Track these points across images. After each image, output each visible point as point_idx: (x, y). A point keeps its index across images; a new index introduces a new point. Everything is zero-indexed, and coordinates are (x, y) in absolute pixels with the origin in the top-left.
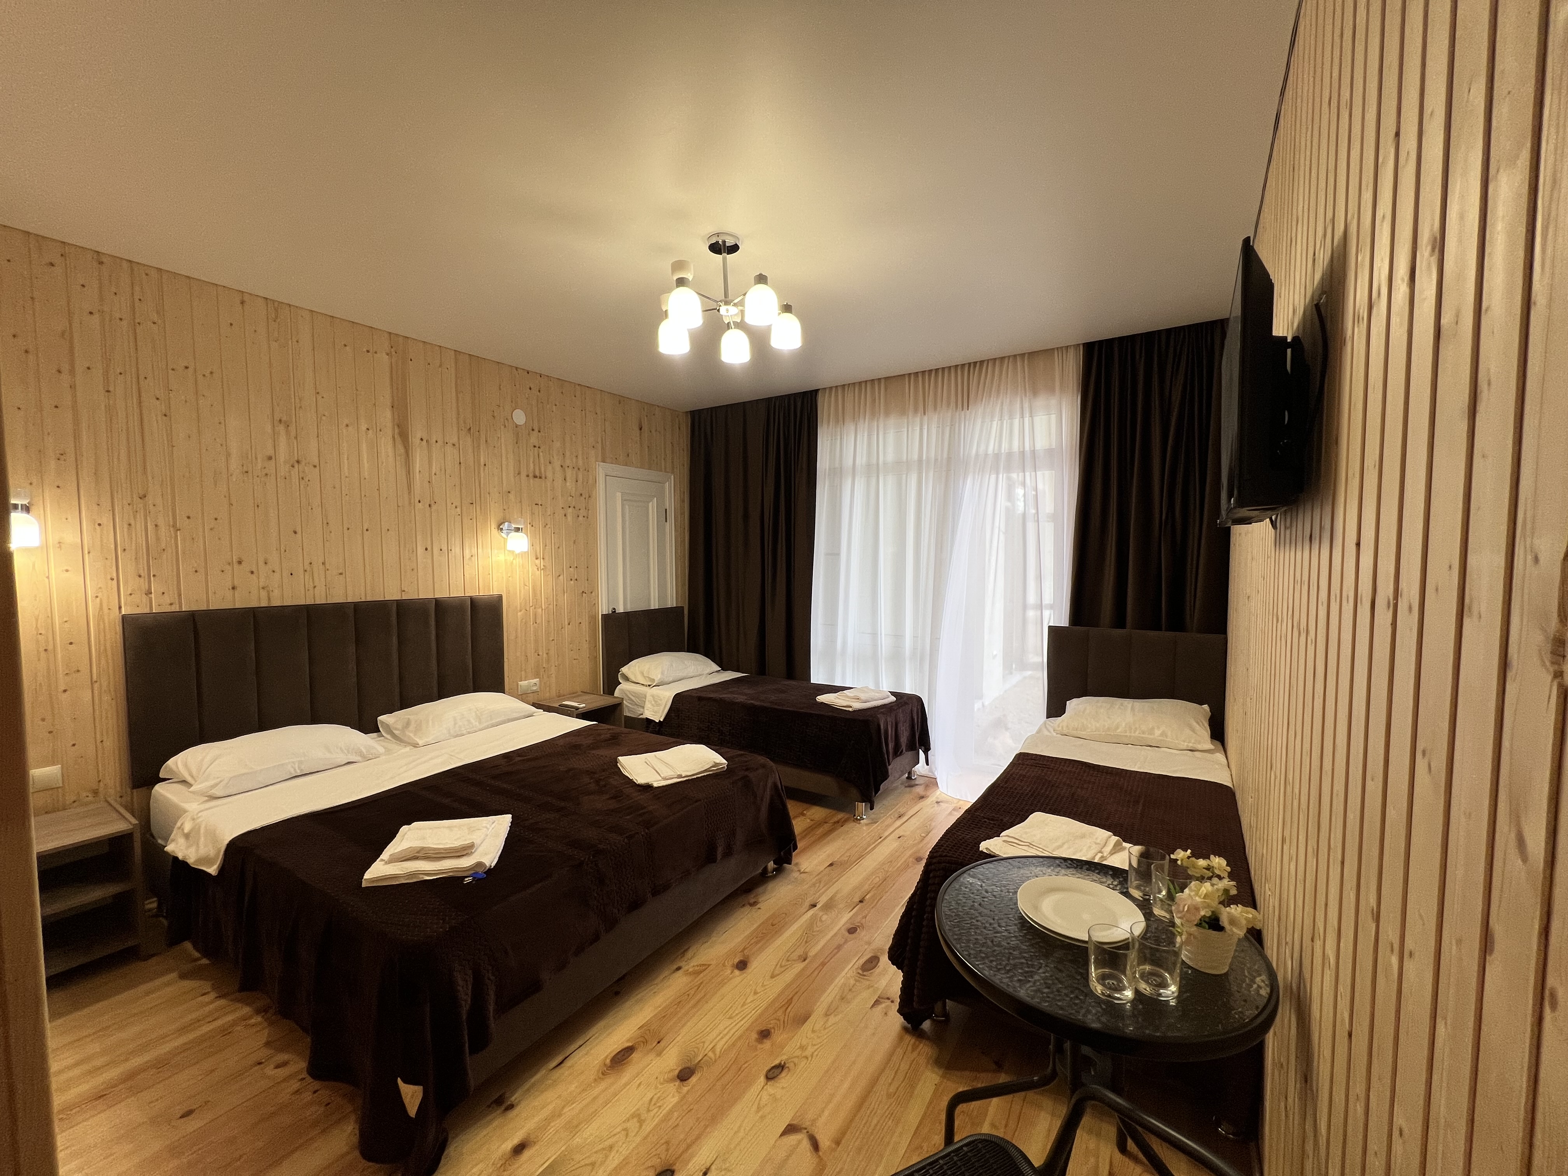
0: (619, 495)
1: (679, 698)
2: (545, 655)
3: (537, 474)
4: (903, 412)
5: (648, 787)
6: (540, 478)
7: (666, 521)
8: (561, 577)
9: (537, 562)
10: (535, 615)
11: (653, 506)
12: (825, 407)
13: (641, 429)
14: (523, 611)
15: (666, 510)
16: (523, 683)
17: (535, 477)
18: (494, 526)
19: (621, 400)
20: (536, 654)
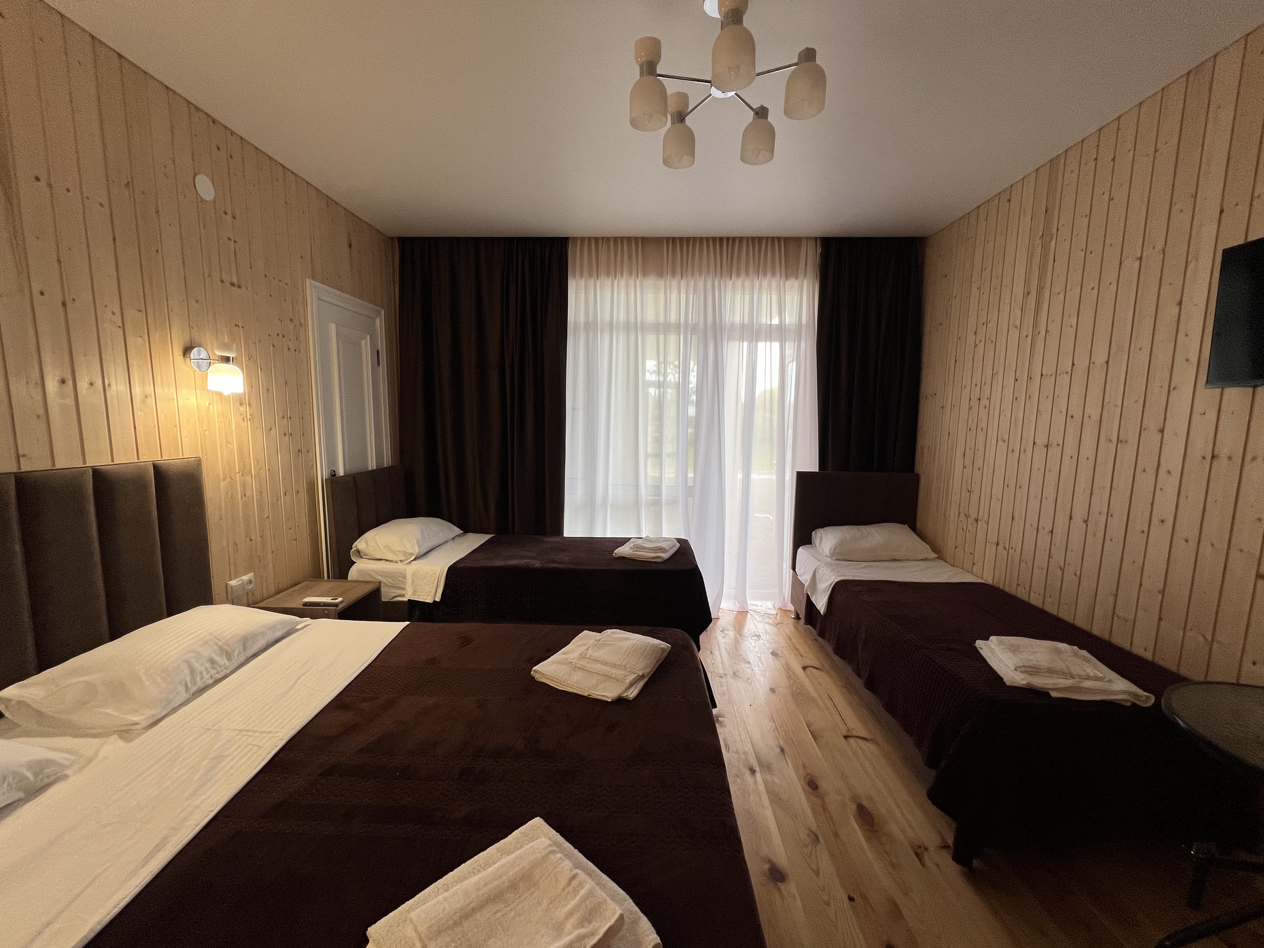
0: (333, 326)
1: (453, 571)
2: (259, 539)
3: (235, 280)
4: (661, 275)
5: (620, 701)
6: (239, 287)
7: (379, 364)
8: (273, 432)
9: (242, 409)
10: (244, 485)
11: (366, 345)
12: (575, 258)
13: (350, 247)
14: (228, 479)
15: (378, 351)
16: (233, 583)
17: (233, 284)
18: (178, 352)
19: (329, 202)
20: (248, 539)
